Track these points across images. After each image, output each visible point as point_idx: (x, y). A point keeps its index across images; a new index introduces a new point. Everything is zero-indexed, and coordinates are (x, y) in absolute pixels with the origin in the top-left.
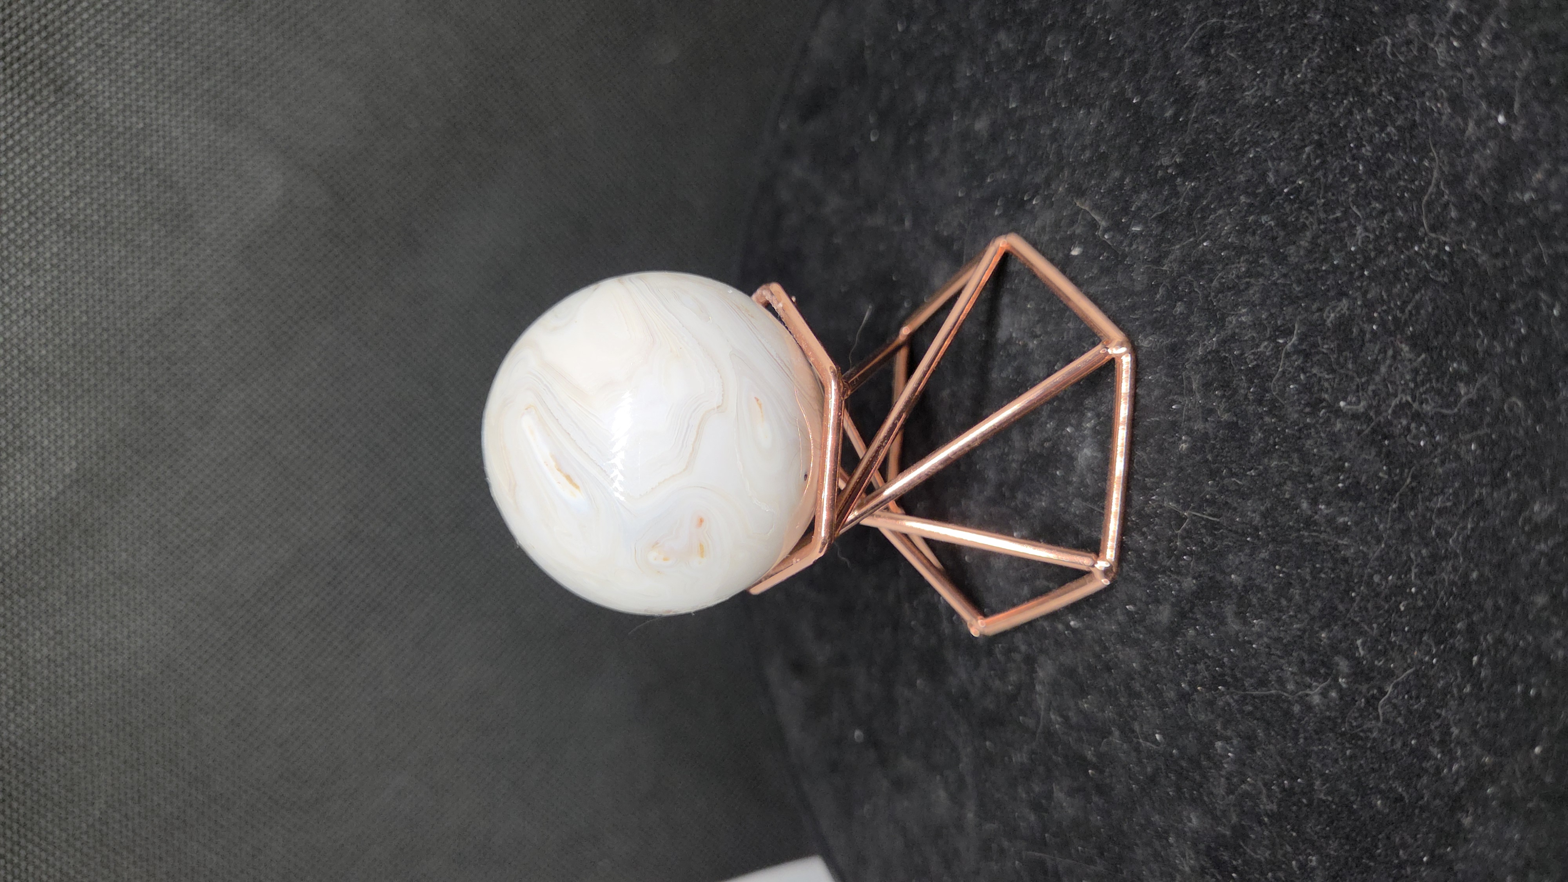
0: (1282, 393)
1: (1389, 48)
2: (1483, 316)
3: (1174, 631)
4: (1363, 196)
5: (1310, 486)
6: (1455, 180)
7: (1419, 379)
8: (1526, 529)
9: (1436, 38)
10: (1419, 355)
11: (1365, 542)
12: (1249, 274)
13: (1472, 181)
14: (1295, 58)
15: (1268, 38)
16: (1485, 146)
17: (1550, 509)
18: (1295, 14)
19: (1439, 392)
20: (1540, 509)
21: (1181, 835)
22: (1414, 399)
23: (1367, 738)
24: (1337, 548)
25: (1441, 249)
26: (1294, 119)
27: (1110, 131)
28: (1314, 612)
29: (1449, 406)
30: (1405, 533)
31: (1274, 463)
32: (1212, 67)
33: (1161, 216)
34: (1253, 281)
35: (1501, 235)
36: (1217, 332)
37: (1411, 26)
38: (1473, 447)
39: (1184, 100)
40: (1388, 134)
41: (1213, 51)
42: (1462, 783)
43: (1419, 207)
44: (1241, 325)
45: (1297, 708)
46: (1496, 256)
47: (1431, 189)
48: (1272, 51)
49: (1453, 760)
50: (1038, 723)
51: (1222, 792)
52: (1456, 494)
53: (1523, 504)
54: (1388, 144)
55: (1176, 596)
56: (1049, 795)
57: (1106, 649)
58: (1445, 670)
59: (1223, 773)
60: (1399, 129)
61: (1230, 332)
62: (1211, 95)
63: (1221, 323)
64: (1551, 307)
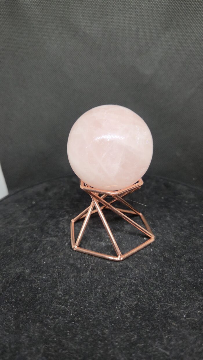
0: (122, 280)
1: (195, 294)
2: (144, 316)
3: (68, 264)
4: (165, 292)
5: (104, 287)
6: (171, 308)
7: (130, 306)
8: (102, 329)
9: (199, 302)
10: (134, 305)
11: (94, 299)
12: (146, 272)
13: (172, 312)
14: (191, 277)
15: (194, 271)
16: (179, 314)
17: (107, 333)
18: (199, 276)
19: (127, 310)
20: (107, 331)
21: (24, 269)
22: (126, 305)
23: (52, 304)
24: (92, 294)
25: (157, 307)
26: (179, 278)
27: (171, 243)
28: (77, 291)
29: (125, 312)
30: (97, 307)
31: (107, 280)
32: (186, 262)
33: (155, 254)
34: (145, 273)
35: (161, 318)
36: (133, 267)
37: (200, 298)
38: (117, 317)
39: (179, 257)
40: (178, 295)
41: (190, 261)
42: (46, 323)
43: (164, 302)
44: (135, 271)
45: (56, 289)
46: (157, 318)
47: (168, 304)
48: (191, 272)
49: (51, 320)
50: (43, 239)
51: (35, 276)
52: (107, 315)
53: (107, 328)
54: (176, 296)
55: (76, 264)
56: (27, 242)
57: (62, 251)
58: (70, 317)
59: (39, 276)
60: (179, 298)
61: (133, 269)
62: (181, 262)
63: (135, 267)
64: (148, 329)
